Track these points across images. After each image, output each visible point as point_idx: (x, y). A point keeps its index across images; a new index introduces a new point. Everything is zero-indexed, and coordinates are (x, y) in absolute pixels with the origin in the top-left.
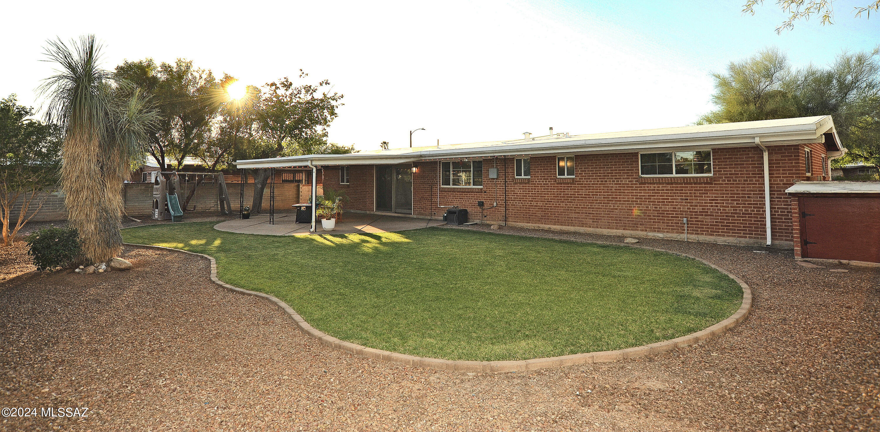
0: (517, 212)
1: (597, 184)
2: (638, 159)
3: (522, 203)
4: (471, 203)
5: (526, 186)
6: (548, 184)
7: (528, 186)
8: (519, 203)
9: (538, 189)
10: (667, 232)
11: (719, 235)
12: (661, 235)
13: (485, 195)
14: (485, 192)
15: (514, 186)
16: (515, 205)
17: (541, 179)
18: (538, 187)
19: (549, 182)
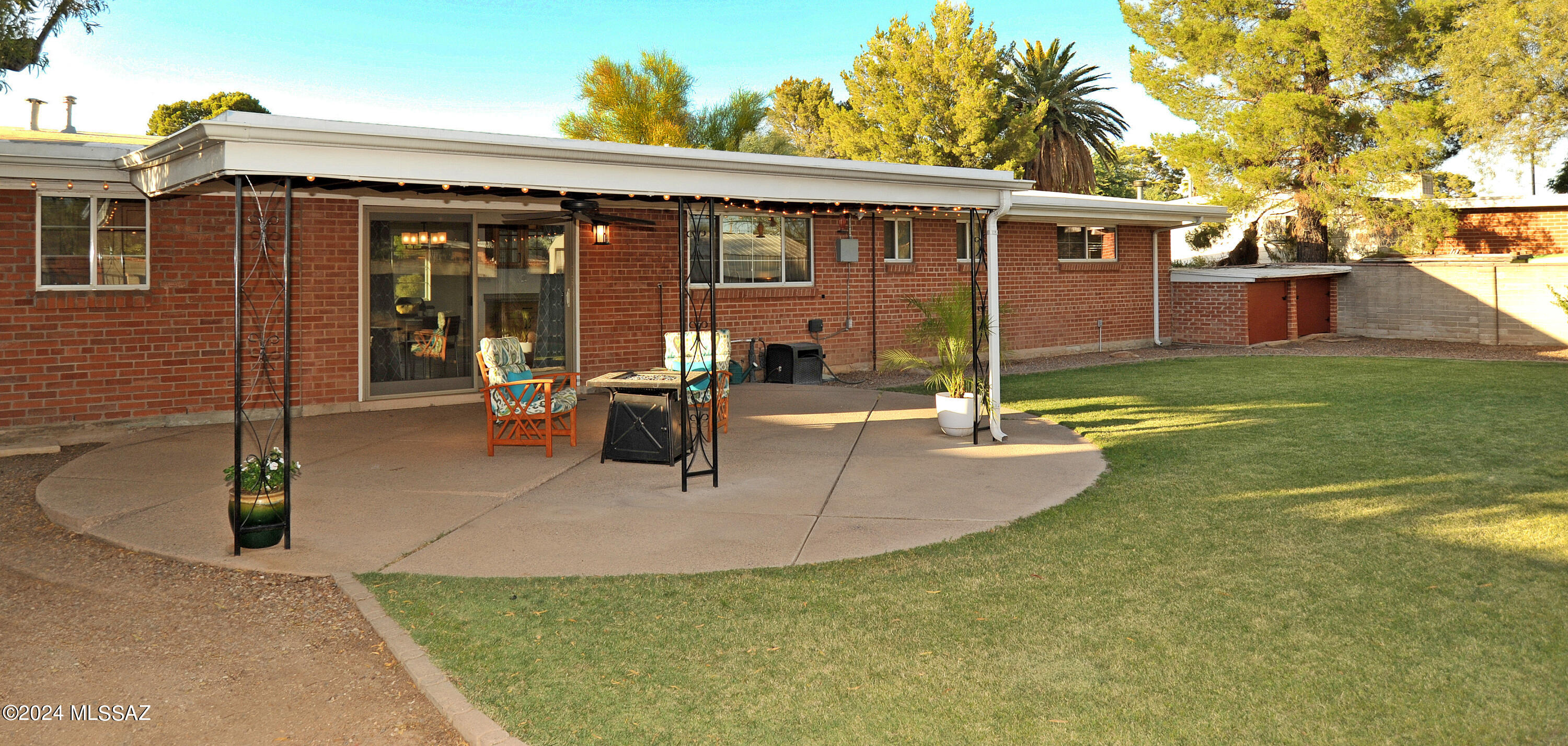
0: (892, 338)
1: (1013, 274)
3: (900, 316)
4: (785, 327)
5: (908, 280)
6: (945, 275)
7: (912, 280)
8: (895, 317)
9: (929, 285)
10: (1085, 342)
11: (1123, 339)
12: (1077, 348)
13: (821, 304)
14: (823, 297)
15: (885, 281)
16: (886, 322)
17: (934, 265)
18: (929, 280)
19: (947, 270)
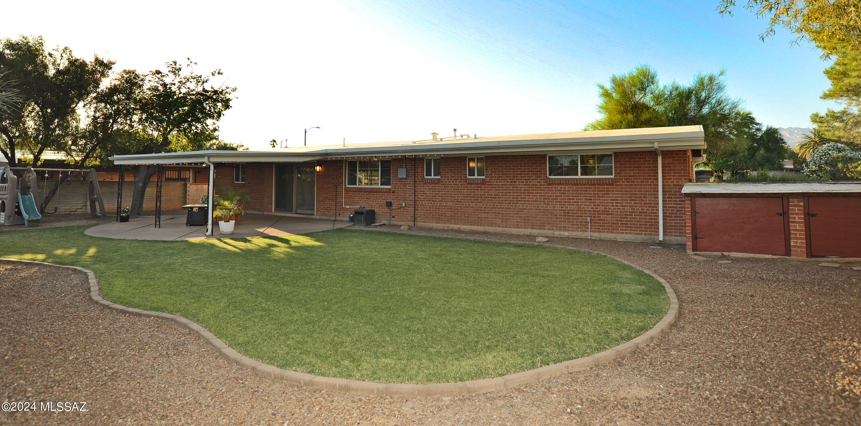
0: (427, 213)
1: (507, 185)
2: (546, 160)
3: (431, 203)
4: (378, 203)
5: (436, 187)
6: (458, 184)
7: (438, 187)
8: (428, 203)
9: (448, 189)
10: (572, 230)
11: (619, 233)
12: (566, 234)
13: (393, 195)
14: (393, 192)
15: (424, 186)
16: (424, 205)
17: (451, 179)
18: (448, 187)
19: (459, 182)
